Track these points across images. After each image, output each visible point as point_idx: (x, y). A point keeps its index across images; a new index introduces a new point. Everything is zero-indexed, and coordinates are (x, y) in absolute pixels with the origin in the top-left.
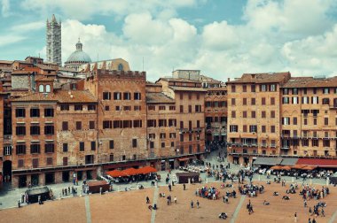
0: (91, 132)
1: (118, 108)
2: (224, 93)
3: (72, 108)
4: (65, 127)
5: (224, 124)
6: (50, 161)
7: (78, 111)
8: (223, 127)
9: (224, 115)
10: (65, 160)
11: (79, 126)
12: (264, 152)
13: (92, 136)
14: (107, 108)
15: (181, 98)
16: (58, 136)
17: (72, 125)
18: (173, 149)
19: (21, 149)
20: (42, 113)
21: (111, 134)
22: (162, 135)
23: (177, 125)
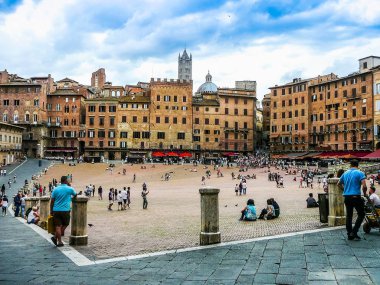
0: (144, 125)
1: (167, 108)
3: (130, 106)
4: (124, 119)
11: (135, 119)
13: (145, 128)
14: (158, 107)
15: (227, 102)
16: (119, 126)
17: (130, 118)
18: (217, 144)
20: (107, 109)
21: (161, 127)
22: (207, 132)
23: (222, 124)
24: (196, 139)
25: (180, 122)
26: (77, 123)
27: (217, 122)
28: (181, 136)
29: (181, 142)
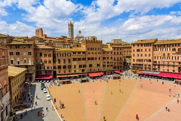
1: (93, 53)
2: (131, 47)
3: (77, 53)
5: (130, 59)
6: (70, 71)
7: (79, 54)
8: (130, 60)
9: (130, 56)
10: (75, 71)
12: (146, 69)
13: (84, 63)
14: (89, 53)
16: (72, 63)
19: (59, 67)
21: (90, 62)
22: (108, 63)
23: (113, 59)
24: (104, 66)
25: (98, 59)
26: (52, 62)
27: (111, 58)
28: (98, 65)
29: (99, 68)
